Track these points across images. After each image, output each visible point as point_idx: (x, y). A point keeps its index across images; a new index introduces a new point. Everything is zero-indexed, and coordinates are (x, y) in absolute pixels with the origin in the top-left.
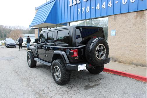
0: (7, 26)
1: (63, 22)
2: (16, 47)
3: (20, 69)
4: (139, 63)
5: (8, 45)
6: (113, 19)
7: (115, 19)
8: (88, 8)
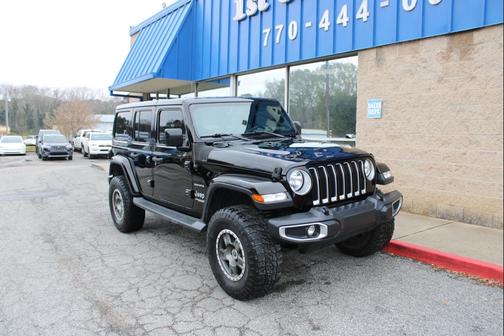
0: (48, 89)
1: (214, 75)
2: (70, 158)
3: (63, 228)
4: (458, 210)
5: (46, 153)
6: (373, 63)
7: (379, 61)
8: (294, 25)
